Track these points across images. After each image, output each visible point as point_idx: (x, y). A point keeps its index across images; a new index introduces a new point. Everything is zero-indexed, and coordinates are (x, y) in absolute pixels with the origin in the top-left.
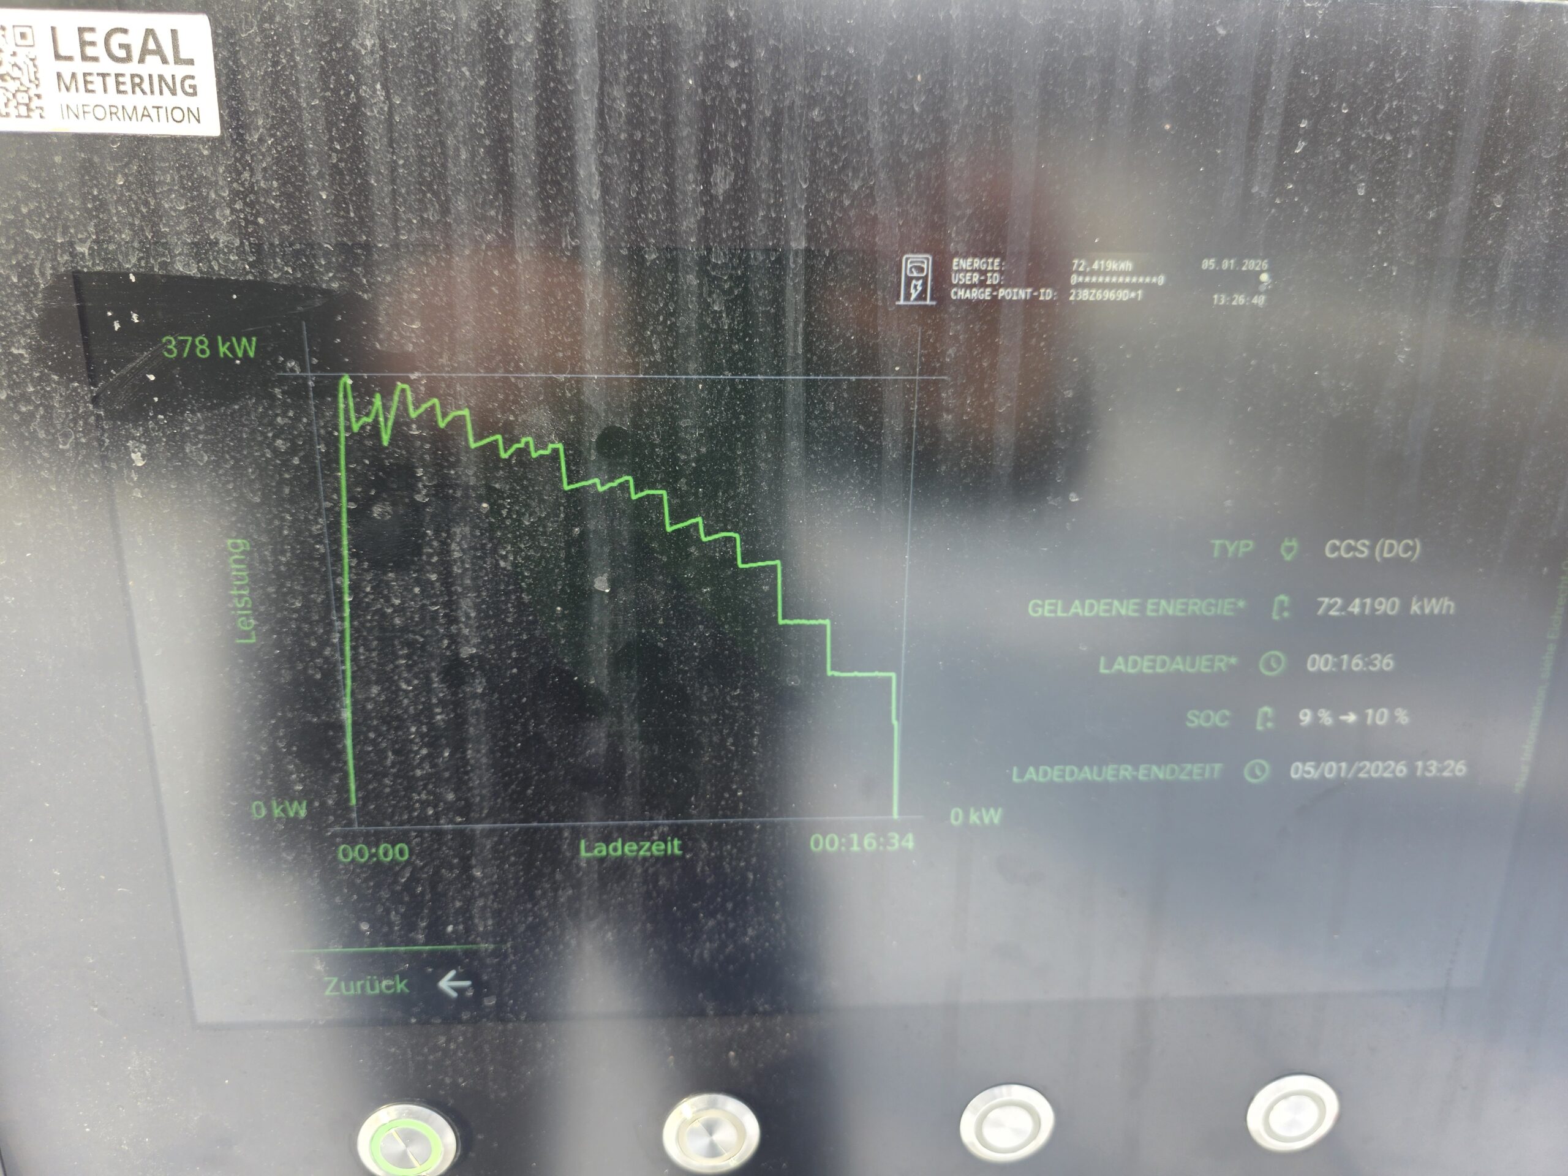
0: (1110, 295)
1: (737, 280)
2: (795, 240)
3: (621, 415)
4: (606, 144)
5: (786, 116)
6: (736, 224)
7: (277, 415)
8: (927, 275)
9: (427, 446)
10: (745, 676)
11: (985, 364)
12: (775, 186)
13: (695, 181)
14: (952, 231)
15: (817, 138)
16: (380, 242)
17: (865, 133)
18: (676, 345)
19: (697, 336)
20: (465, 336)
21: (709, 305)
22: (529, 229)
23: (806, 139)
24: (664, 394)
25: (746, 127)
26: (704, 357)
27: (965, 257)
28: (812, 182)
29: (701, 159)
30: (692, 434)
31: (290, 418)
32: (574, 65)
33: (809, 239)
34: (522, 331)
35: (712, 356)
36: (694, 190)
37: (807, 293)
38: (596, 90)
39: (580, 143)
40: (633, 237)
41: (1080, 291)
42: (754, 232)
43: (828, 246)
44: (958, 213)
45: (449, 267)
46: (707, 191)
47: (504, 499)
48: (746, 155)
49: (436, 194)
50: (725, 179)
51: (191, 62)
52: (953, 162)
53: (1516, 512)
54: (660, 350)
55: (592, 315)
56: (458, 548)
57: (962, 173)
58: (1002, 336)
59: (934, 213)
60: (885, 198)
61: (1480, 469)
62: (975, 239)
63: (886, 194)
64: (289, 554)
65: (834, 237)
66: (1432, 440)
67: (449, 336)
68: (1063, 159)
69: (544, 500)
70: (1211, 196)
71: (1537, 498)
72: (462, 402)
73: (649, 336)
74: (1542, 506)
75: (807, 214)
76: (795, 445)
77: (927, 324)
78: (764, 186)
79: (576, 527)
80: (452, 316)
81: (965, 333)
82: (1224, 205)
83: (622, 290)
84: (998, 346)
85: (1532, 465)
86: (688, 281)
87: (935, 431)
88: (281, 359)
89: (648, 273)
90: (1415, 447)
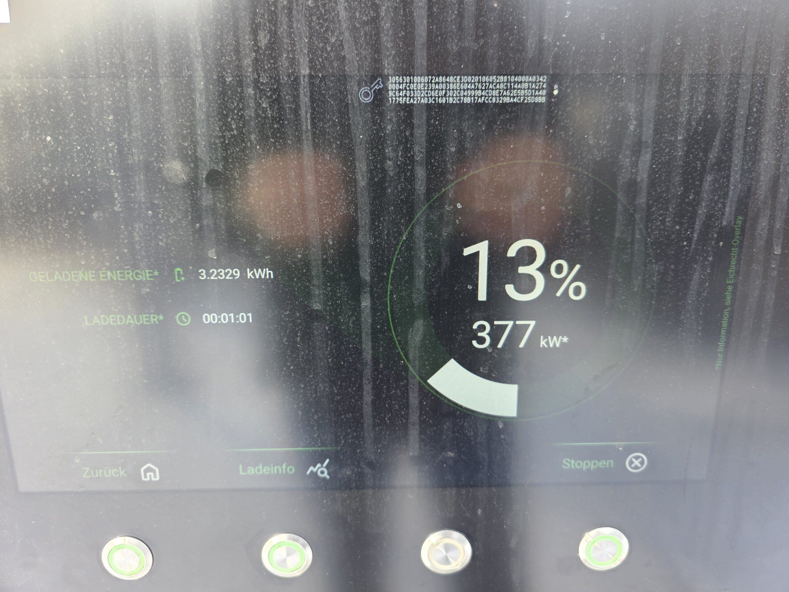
1: (274, 91)
2: (303, 69)
3: (217, 163)
4: (203, 20)
5: (295, 4)
6: (272, 61)
7: (43, 166)
9: (119, 181)
10: (291, 304)
11: (407, 134)
12: (291, 41)
13: (249, 39)
14: (386, 63)
15: (311, 15)
16: (91, 75)
17: (336, 12)
18: (244, 126)
19: (255, 120)
20: (136, 123)
21: (260, 104)
22: (166, 66)
23: (306, 16)
24: (239, 151)
25: (274, 10)
26: (259, 131)
27: (395, 77)
28: (310, 38)
29: (252, 28)
30: (255, 173)
31: (49, 167)
33: (310, 68)
34: (165, 120)
35: (263, 131)
36: (249, 44)
37: (311, 97)
40: (219, 69)
42: (282, 66)
43: (321, 72)
44: (388, 54)
45: (126, 87)
46: (256, 44)
47: (159, 209)
48: (275, 25)
49: (117, 49)
50: (265, 38)
52: (383, 26)
53: (702, 211)
54: (236, 129)
55: (200, 111)
56: (137, 235)
57: (388, 32)
58: (415, 119)
59: (375, 53)
60: (349, 46)
61: (680, 188)
62: (397, 67)
63: (349, 44)
64: (52, 239)
65: (323, 67)
66: (652, 172)
67: (128, 123)
68: (441, 23)
69: (180, 210)
70: (521, 42)
71: (713, 204)
72: (136, 158)
73: (230, 121)
74: (716, 208)
75: (309, 55)
76: (310, 178)
77: (375, 113)
78: (285, 41)
79: (197, 223)
80: (129, 113)
81: (396, 117)
82: (529, 46)
83: (215, 97)
84: (413, 124)
85: (709, 186)
86: (249, 92)
87: (384, 170)
88: (44, 137)
89: (228, 88)
90: (643, 176)
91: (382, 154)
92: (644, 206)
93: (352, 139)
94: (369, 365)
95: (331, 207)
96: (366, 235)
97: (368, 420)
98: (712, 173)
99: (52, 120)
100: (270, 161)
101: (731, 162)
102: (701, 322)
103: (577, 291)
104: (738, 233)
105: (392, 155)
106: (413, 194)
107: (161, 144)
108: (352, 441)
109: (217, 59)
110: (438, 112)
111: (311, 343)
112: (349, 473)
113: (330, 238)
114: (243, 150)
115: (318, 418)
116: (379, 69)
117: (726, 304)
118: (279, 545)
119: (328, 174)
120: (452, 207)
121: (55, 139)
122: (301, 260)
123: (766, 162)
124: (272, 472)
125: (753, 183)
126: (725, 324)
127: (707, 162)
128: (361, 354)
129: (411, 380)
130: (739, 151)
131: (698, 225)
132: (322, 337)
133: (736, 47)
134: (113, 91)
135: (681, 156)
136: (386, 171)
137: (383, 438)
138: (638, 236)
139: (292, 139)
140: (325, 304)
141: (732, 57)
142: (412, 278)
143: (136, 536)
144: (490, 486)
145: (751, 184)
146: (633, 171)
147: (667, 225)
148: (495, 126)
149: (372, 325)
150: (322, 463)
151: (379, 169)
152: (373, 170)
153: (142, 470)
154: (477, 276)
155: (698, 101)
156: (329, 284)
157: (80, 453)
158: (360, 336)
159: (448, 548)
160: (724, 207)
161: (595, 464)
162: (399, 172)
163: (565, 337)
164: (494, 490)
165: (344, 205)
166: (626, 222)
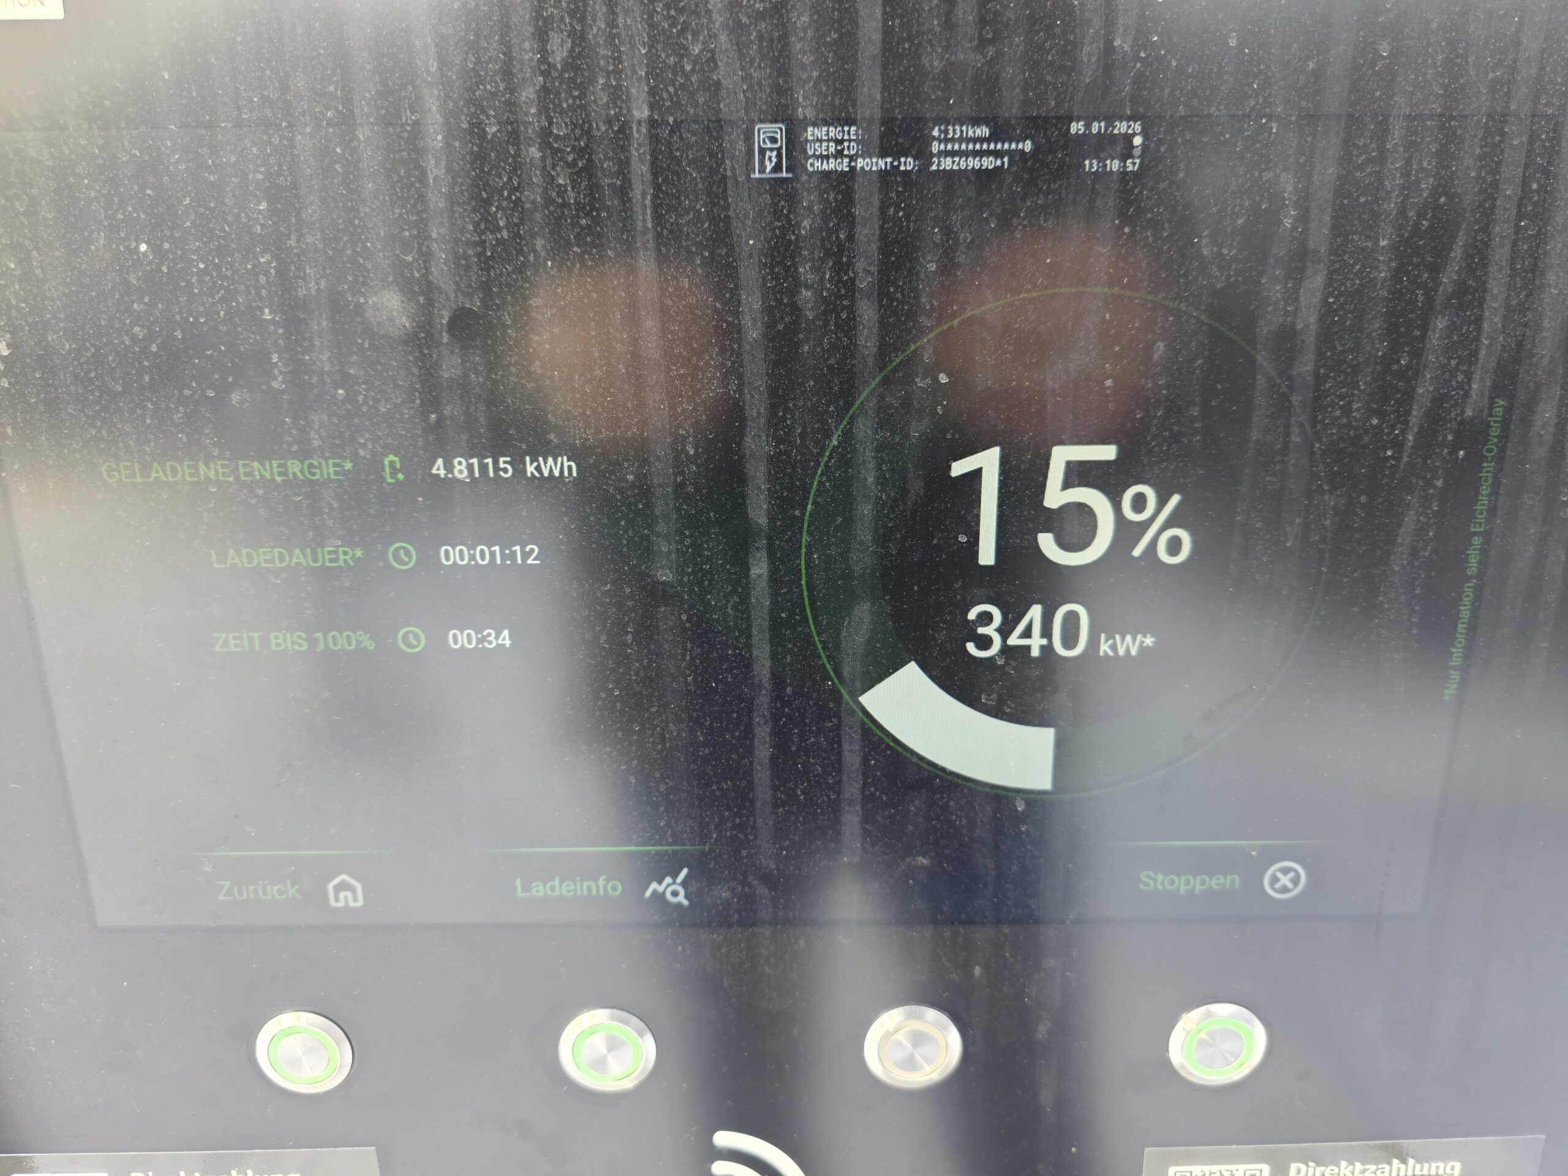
0: (973, 163)
1: (581, 152)
2: (637, 108)
3: (470, 296)
4: (440, 13)
6: (576, 93)
7: (133, 302)
8: (781, 148)
9: (281, 331)
10: (615, 571)
11: (842, 236)
12: (613, 52)
13: (532, 49)
14: (800, 94)
16: (224, 121)
18: (522, 221)
19: (543, 211)
20: (311, 216)
21: (553, 178)
22: (368, 104)
24: (513, 272)
26: (552, 232)
27: (820, 126)
28: (652, 46)
29: (536, 27)
30: (543, 314)
31: (145, 304)
33: (652, 107)
34: (367, 210)
35: (559, 232)
36: (531, 59)
37: (653, 163)
40: (473, 110)
41: (942, 159)
42: (595, 101)
43: (672, 114)
44: (804, 76)
45: (292, 145)
46: (544, 60)
47: (359, 385)
48: (582, 20)
49: (274, 71)
50: (562, 46)
52: (795, 22)
53: (1424, 389)
54: (507, 227)
55: (436, 192)
56: (317, 437)
57: (805, 33)
58: (858, 207)
59: (779, 76)
60: (727, 62)
61: (1381, 343)
62: (823, 104)
63: (728, 57)
64: (152, 444)
65: (677, 105)
66: (1327, 311)
67: (296, 217)
68: (911, 15)
69: (399, 386)
70: (1070, 51)
71: (1447, 374)
72: (312, 285)
73: (495, 213)
74: (1454, 383)
75: (648, 81)
76: (651, 324)
77: (779, 195)
78: (602, 52)
79: (432, 413)
80: (297, 196)
81: (820, 203)
82: (1085, 60)
83: (465, 164)
84: (854, 217)
85: (1440, 338)
86: (530, 154)
87: (795, 309)
88: (133, 245)
89: (490, 146)
90: (1308, 319)
91: (791, 276)
92: (1309, 378)
93: (733, 247)
94: (765, 688)
95: (692, 381)
96: (759, 436)
97: (763, 793)
98: (1447, 313)
99: (149, 211)
100: (572, 291)
101: (1485, 291)
102: (1417, 608)
103: (1174, 546)
104: (1495, 432)
105: (811, 278)
106: (853, 356)
107: (362, 257)
108: (731, 834)
109: (467, 89)
110: (903, 192)
111: (653, 647)
112: (726, 894)
113: (690, 443)
114: (520, 270)
115: (667, 789)
116: (786, 106)
117: (1469, 573)
118: (592, 1031)
119: (686, 317)
120: (929, 381)
121: (156, 249)
122: (633, 485)
123: (1555, 292)
124: (579, 892)
125: (1528, 333)
126: (1465, 612)
127: (1436, 291)
128: (749, 666)
129: (846, 719)
130: (1500, 270)
131: (1416, 416)
132: (674, 634)
133: (1500, 60)
134: (267, 154)
135: (1385, 280)
136: (799, 309)
137: (792, 828)
138: (1296, 439)
139: (616, 248)
140: (680, 571)
141: (1492, 80)
142: (849, 520)
143: (321, 1012)
144: (998, 922)
145: (1524, 335)
146: (1289, 309)
147: (1354, 417)
148: (1015, 221)
149: (771, 611)
150: (675, 876)
151: (786, 305)
152: (774, 307)
153: (331, 886)
154: (978, 516)
155: (1422, 169)
156: (687, 533)
157: (214, 854)
158: (747, 633)
159: (918, 1039)
160: (1470, 381)
161: (1203, 882)
162: (825, 312)
163: (1148, 636)
164: (1006, 929)
165: (717, 378)
166: (1273, 410)
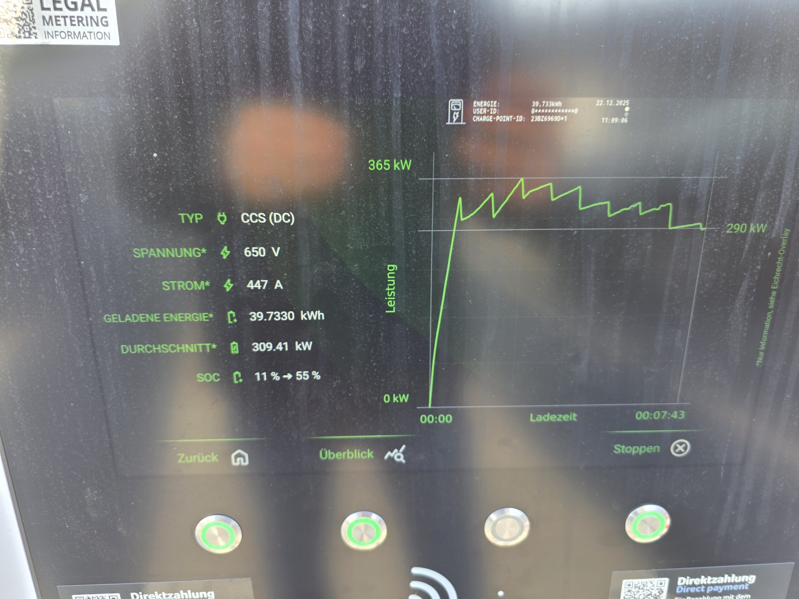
0: (551, 119)
1: (368, 113)
2: (396, 93)
3: (313, 179)
4: (304, 46)
5: (390, 31)
6: (367, 85)
7: (149, 181)
8: (461, 110)
12: (385, 67)
13: (347, 64)
14: (472, 87)
15: (405, 42)
16: (197, 96)
17: (429, 40)
18: (339, 145)
19: (349, 140)
21: (355, 125)
22: (267, 88)
23: (400, 43)
25: (371, 37)
26: (353, 150)
27: (479, 100)
28: (404, 64)
29: (349, 54)
30: (348, 188)
31: (155, 182)
32: (287, 8)
33: (402, 92)
35: (356, 150)
36: (346, 69)
37: (402, 118)
38: (298, 20)
39: (291, 46)
40: (317, 92)
41: (536, 117)
42: (376, 89)
43: (412, 96)
44: (475, 79)
46: (352, 69)
48: (371, 51)
49: (222, 72)
50: (361, 63)
51: (105, 10)
54: (331, 147)
55: (298, 131)
56: (236, 245)
58: (497, 139)
59: (463, 78)
60: (439, 72)
61: (735, 203)
62: (483, 92)
63: (440, 69)
65: (415, 91)
68: (526, 51)
71: (765, 217)
74: (767, 221)
75: (401, 81)
76: (398, 194)
78: (380, 66)
81: (480, 138)
84: (496, 144)
85: (762, 201)
86: (344, 113)
87: (467, 187)
88: (150, 154)
89: (325, 109)
90: (703, 192)
91: (465, 171)
95: (415, 220)
98: (766, 190)
99: (159, 138)
100: (361, 177)
101: (783, 180)
102: (746, 324)
104: (784, 243)
105: (474, 172)
109: (315, 83)
110: (519, 133)
111: (392, 343)
112: (423, 457)
113: (414, 248)
114: (337, 167)
116: (466, 92)
117: (770, 308)
118: (357, 522)
119: (415, 190)
121: (161, 156)
126: (767, 326)
127: (761, 180)
130: (790, 171)
132: (402, 337)
133: (795, 74)
134: (218, 111)
135: (738, 175)
140: (406, 307)
141: (791, 83)
143: (227, 515)
146: (694, 188)
147: (722, 237)
149: (449, 326)
150: (398, 449)
151: (462, 185)
152: (456, 185)
153: (233, 455)
155: (757, 124)
156: (410, 289)
157: (177, 441)
160: (774, 220)
161: (643, 449)
162: (480, 188)
